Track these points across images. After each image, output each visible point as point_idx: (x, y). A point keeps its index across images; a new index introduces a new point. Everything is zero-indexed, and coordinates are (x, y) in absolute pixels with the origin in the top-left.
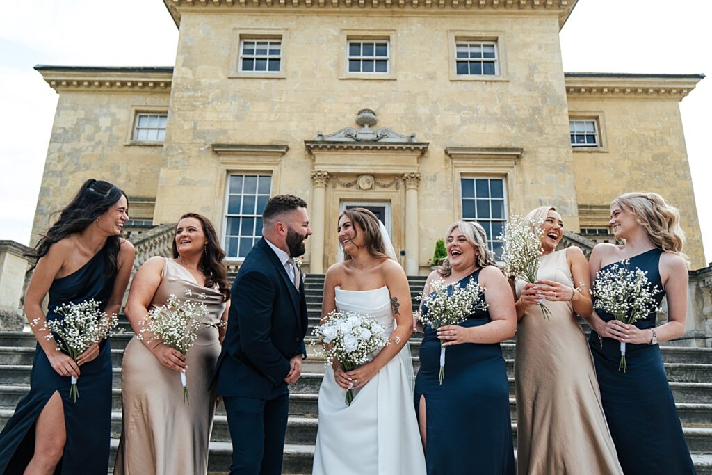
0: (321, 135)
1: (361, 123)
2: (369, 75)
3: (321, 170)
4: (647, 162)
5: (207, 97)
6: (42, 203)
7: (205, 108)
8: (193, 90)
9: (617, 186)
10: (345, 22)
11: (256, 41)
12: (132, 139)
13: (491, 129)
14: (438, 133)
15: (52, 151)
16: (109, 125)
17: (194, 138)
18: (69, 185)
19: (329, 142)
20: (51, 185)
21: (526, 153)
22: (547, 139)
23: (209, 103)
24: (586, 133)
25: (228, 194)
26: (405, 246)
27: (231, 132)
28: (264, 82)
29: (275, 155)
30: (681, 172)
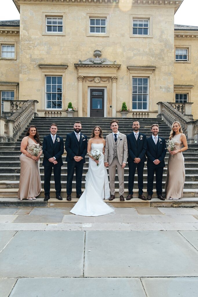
0: (80, 61)
1: (96, 56)
2: (98, 34)
3: (81, 75)
5: (35, 44)
7: (34, 48)
8: (29, 40)
9: (192, 77)
10: (88, 10)
11: (52, 18)
13: (145, 58)
14: (125, 60)
17: (31, 62)
19: (83, 64)
21: (157, 68)
23: (35, 47)
24: (183, 55)
25: (46, 84)
26: (112, 104)
27: (46, 59)
28: (57, 37)
29: (63, 69)
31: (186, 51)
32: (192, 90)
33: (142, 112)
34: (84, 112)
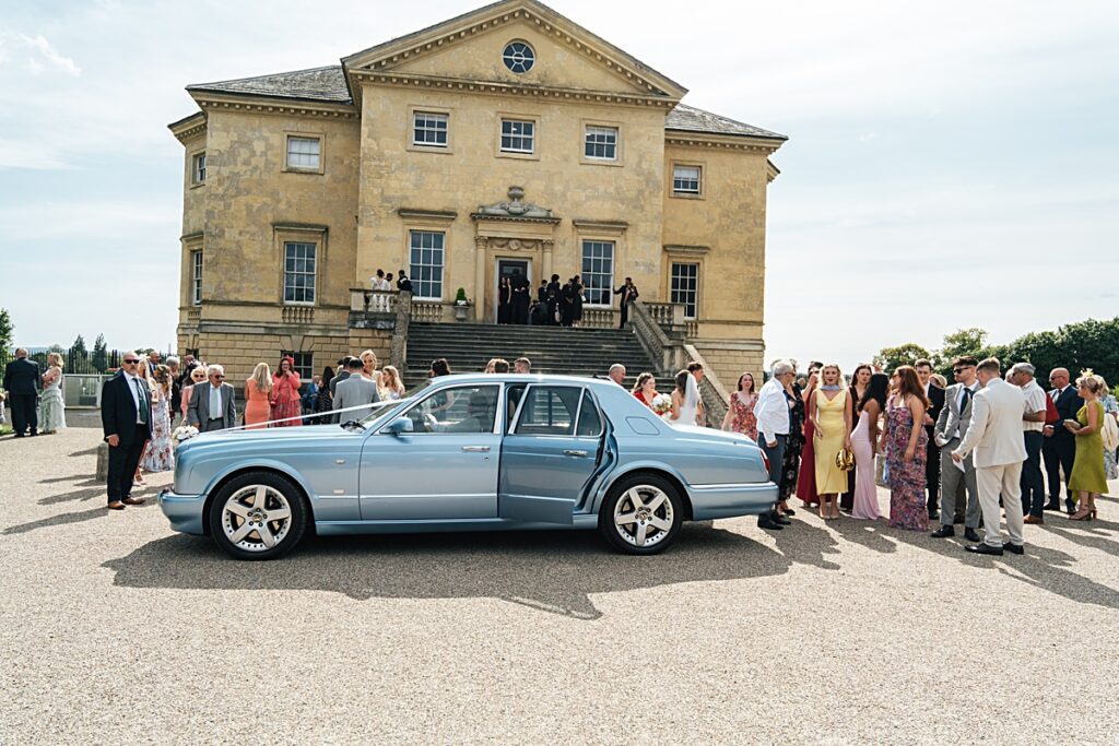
0: (483, 207)
1: (513, 197)
2: (519, 155)
3: (483, 235)
5: (390, 167)
7: (390, 176)
8: (378, 159)
9: (707, 229)
10: (500, 105)
11: (426, 114)
12: (287, 165)
13: (607, 205)
14: (568, 208)
16: (263, 149)
17: (382, 202)
18: (232, 208)
19: (489, 214)
21: (630, 225)
22: (646, 215)
23: (392, 172)
24: (689, 180)
25: (411, 248)
27: (413, 198)
28: (435, 156)
29: (446, 220)
30: (758, 221)
31: (696, 173)
32: (706, 258)
33: (601, 310)
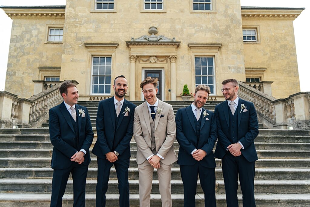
0: (133, 39)
1: (151, 33)
2: (154, 10)
3: (133, 54)
4: (278, 48)
5: (81, 22)
6: (9, 70)
7: (81, 26)
8: (75, 18)
9: (264, 59)
12: (48, 40)
13: (208, 35)
14: (185, 37)
15: (12, 46)
16: (37, 34)
17: (76, 41)
18: (20, 62)
19: (136, 42)
20: (12, 62)
21: (223, 45)
22: (232, 39)
23: (82, 25)
24: (251, 35)
25: (93, 66)
26: (170, 88)
27: (93, 37)
28: (107, 14)
29: (113, 48)
30: (292, 53)
31: (254, 31)
32: (265, 73)
34: (137, 97)
